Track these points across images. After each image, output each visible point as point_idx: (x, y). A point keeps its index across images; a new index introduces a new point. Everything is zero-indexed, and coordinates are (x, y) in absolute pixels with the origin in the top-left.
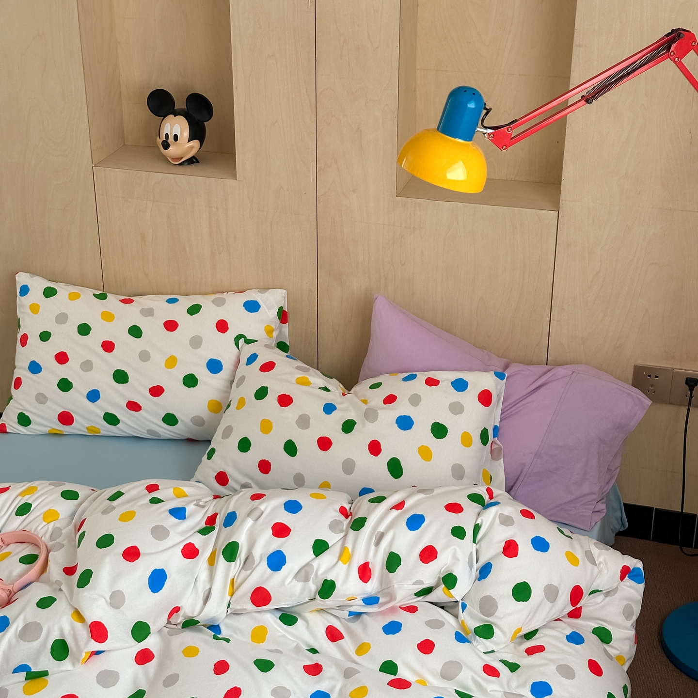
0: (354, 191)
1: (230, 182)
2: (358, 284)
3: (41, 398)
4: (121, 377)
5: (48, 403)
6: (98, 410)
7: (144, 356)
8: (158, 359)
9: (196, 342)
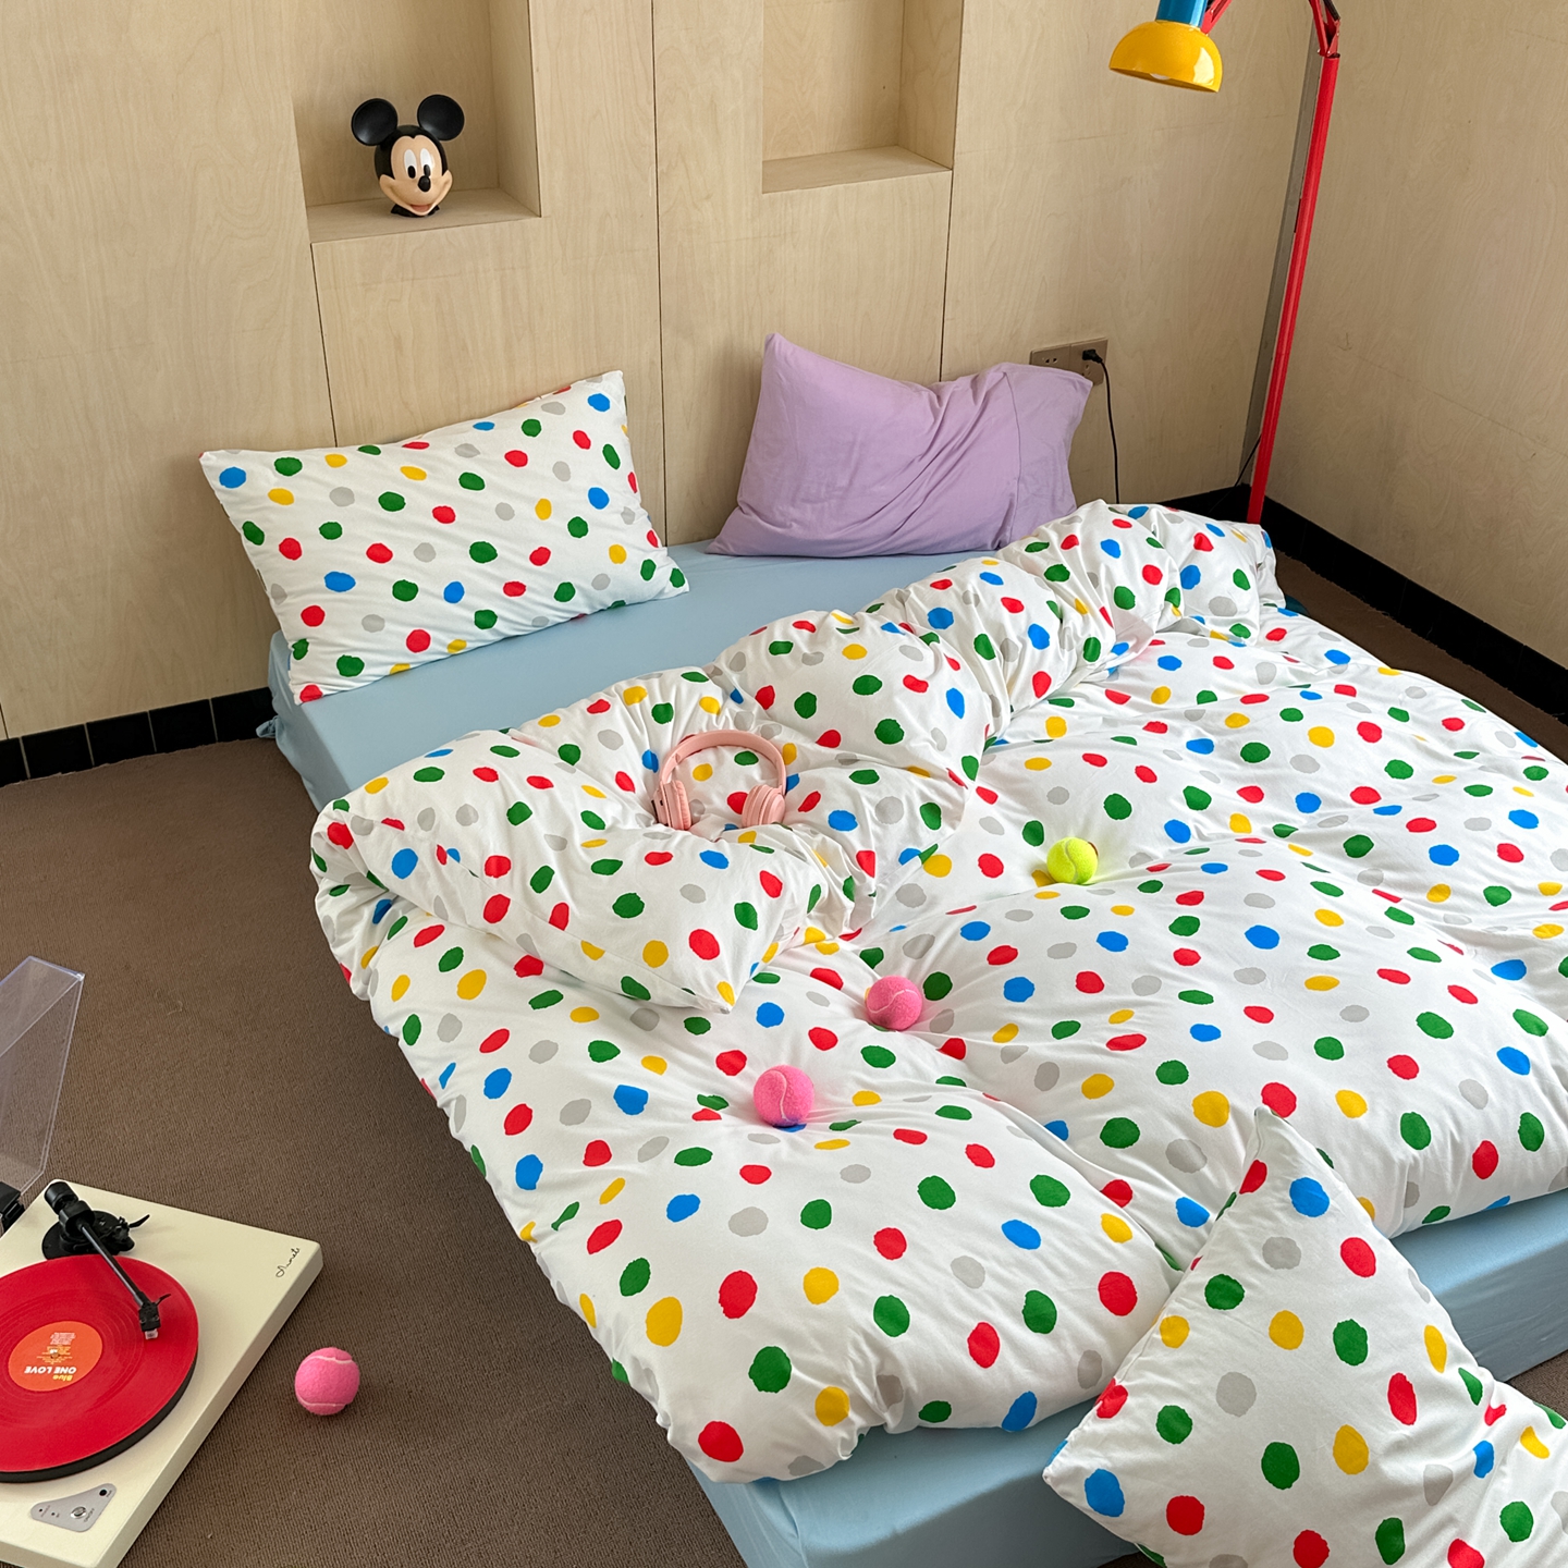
0: (708, 198)
1: (531, 221)
2: (714, 335)
3: (373, 623)
4: (483, 553)
5: (388, 626)
6: (464, 612)
7: (505, 512)
8: (524, 510)
9: (562, 471)
